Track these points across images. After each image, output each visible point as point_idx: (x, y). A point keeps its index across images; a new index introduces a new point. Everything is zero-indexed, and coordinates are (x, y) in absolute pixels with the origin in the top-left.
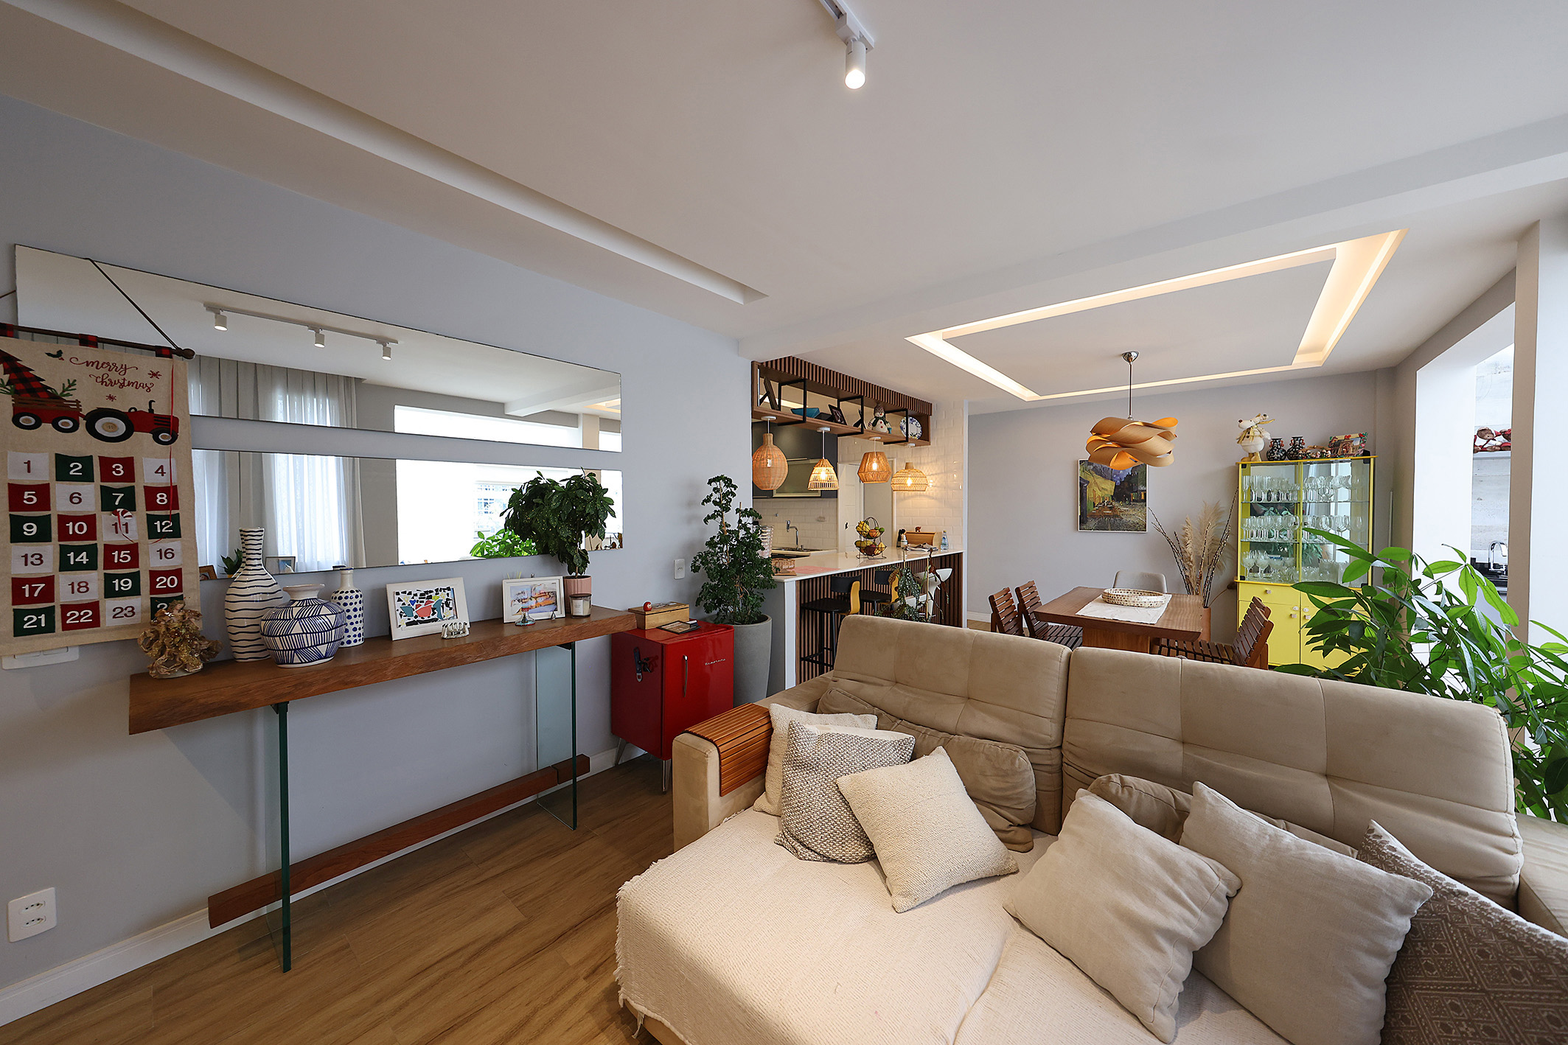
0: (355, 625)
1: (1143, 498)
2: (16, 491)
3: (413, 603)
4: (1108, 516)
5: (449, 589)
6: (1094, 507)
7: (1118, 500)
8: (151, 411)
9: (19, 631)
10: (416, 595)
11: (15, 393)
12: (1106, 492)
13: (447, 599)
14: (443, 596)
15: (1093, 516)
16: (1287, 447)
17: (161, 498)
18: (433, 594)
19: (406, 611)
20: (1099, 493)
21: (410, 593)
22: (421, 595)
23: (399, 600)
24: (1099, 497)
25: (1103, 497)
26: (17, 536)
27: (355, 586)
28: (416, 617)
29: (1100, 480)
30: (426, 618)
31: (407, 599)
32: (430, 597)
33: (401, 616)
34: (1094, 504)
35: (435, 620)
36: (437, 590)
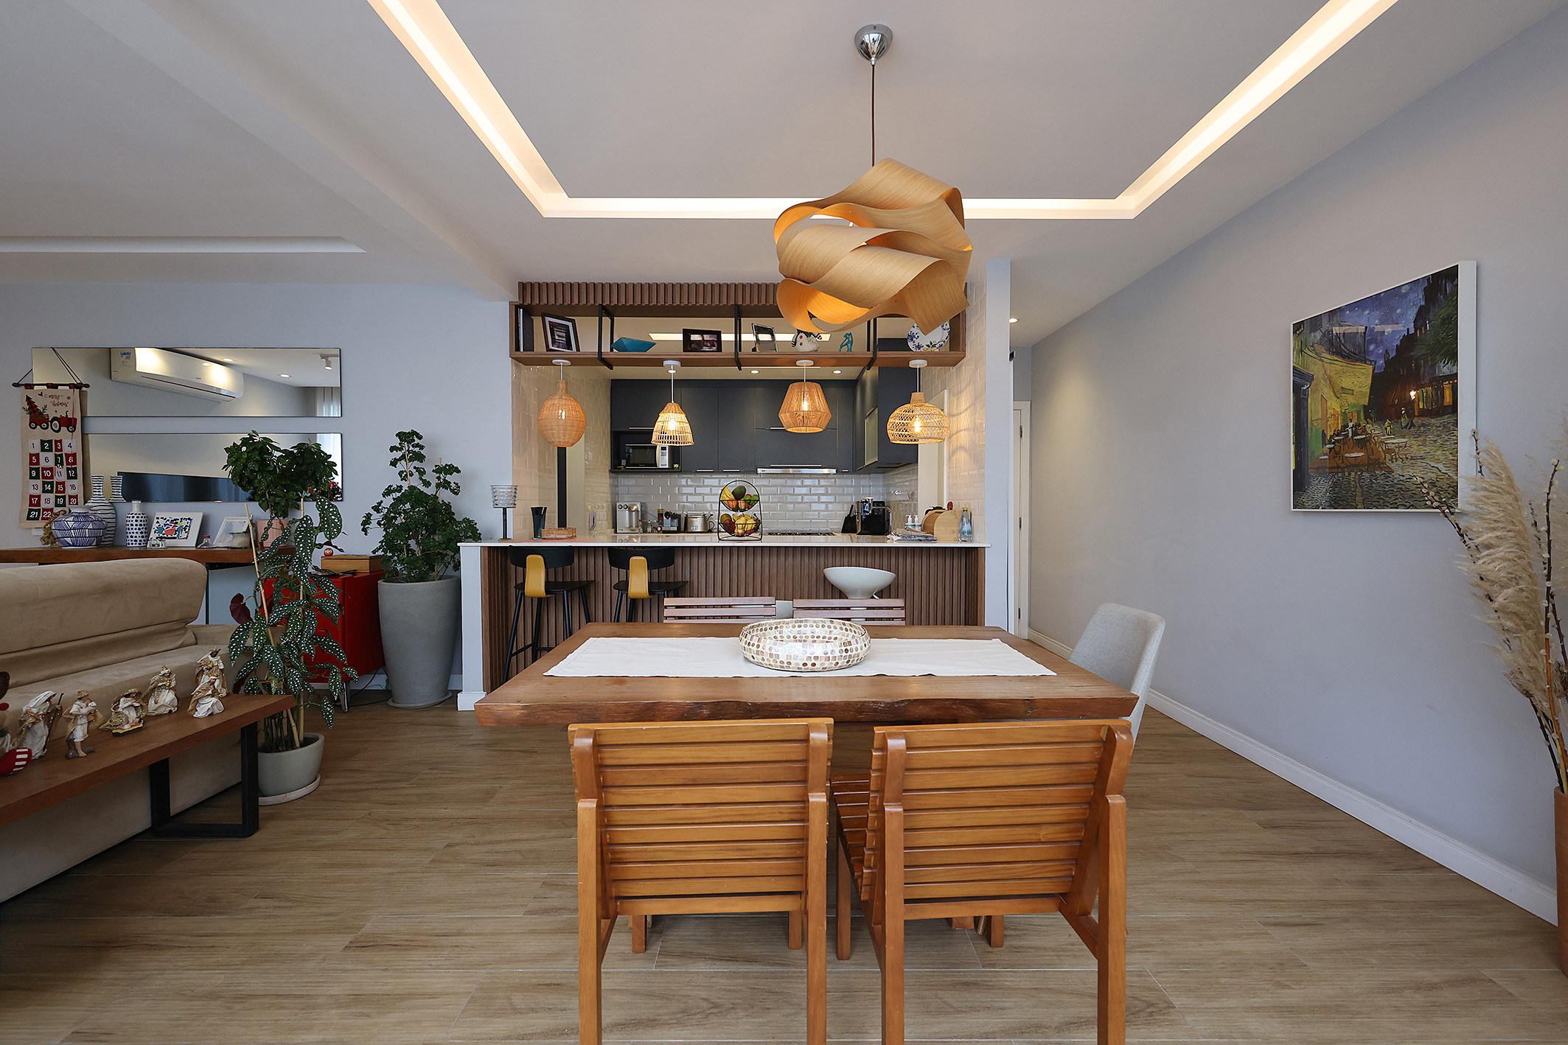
0: (132, 534)
1: (1448, 400)
2: (31, 455)
3: (165, 525)
4: (1356, 465)
5: (189, 519)
6: (1324, 444)
8: (67, 416)
9: (29, 519)
10: (168, 520)
11: (30, 413)
12: (1351, 399)
13: (187, 526)
14: (184, 523)
17: (71, 459)
18: (179, 521)
19: (160, 529)
21: (165, 519)
22: (172, 521)
23: (158, 522)
24: (1336, 415)
26: (31, 478)
27: (141, 511)
28: (164, 534)
30: (169, 536)
31: (162, 522)
32: (177, 523)
33: (155, 532)
34: (1324, 435)
35: (175, 538)
36: (181, 519)
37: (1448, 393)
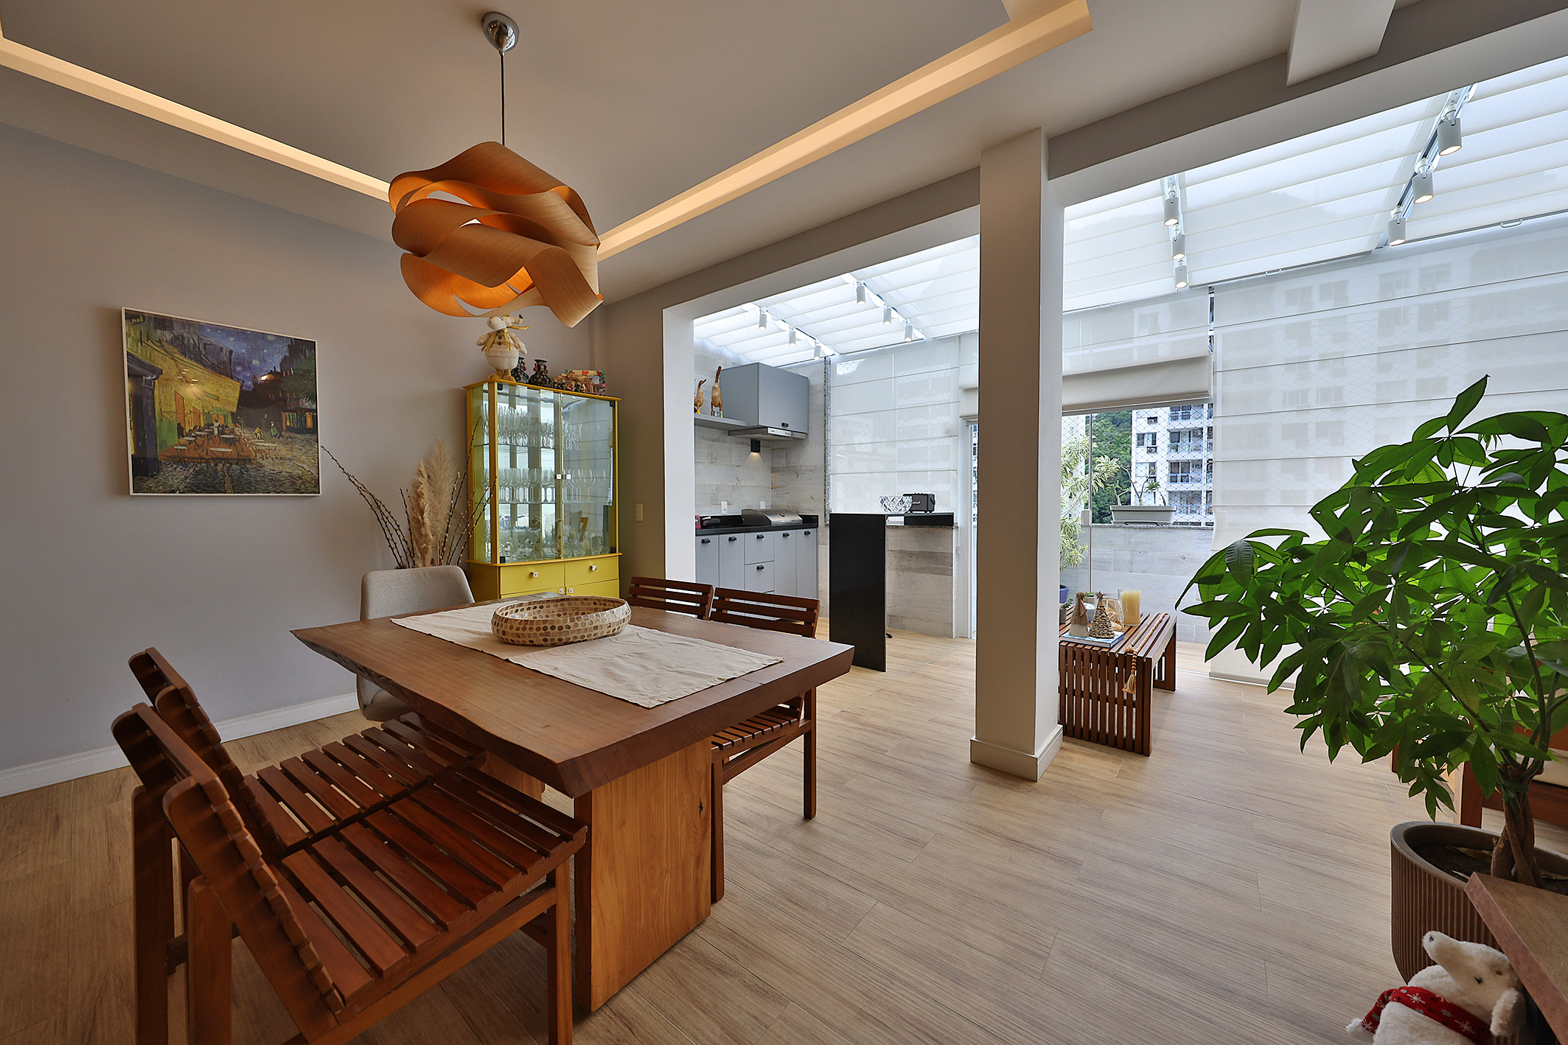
1: (309, 423)
7: (249, 424)
15: (178, 458)
20: (193, 403)
24: (195, 412)
25: (207, 415)
29: (193, 370)
37: (309, 420)
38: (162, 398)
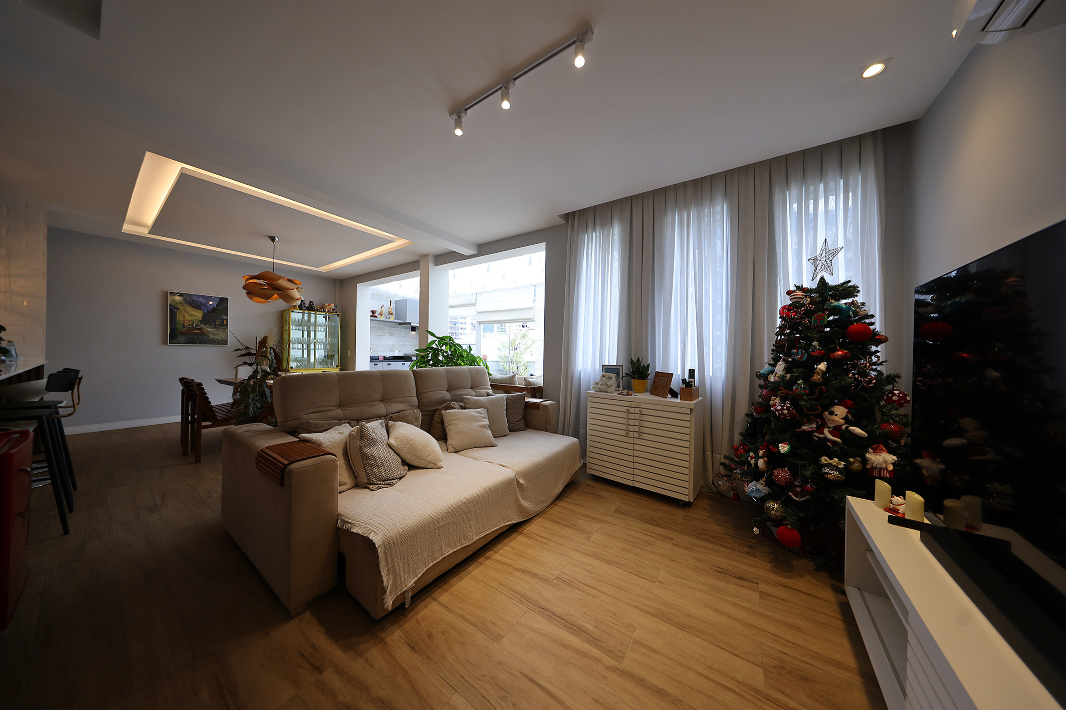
1: (225, 323)
4: (197, 334)
6: (184, 327)
7: (205, 324)
12: (195, 318)
15: (183, 334)
16: (307, 305)
20: (188, 318)
24: (189, 320)
25: (192, 321)
29: (189, 309)
34: (184, 325)
37: (225, 322)
38: (179, 317)
